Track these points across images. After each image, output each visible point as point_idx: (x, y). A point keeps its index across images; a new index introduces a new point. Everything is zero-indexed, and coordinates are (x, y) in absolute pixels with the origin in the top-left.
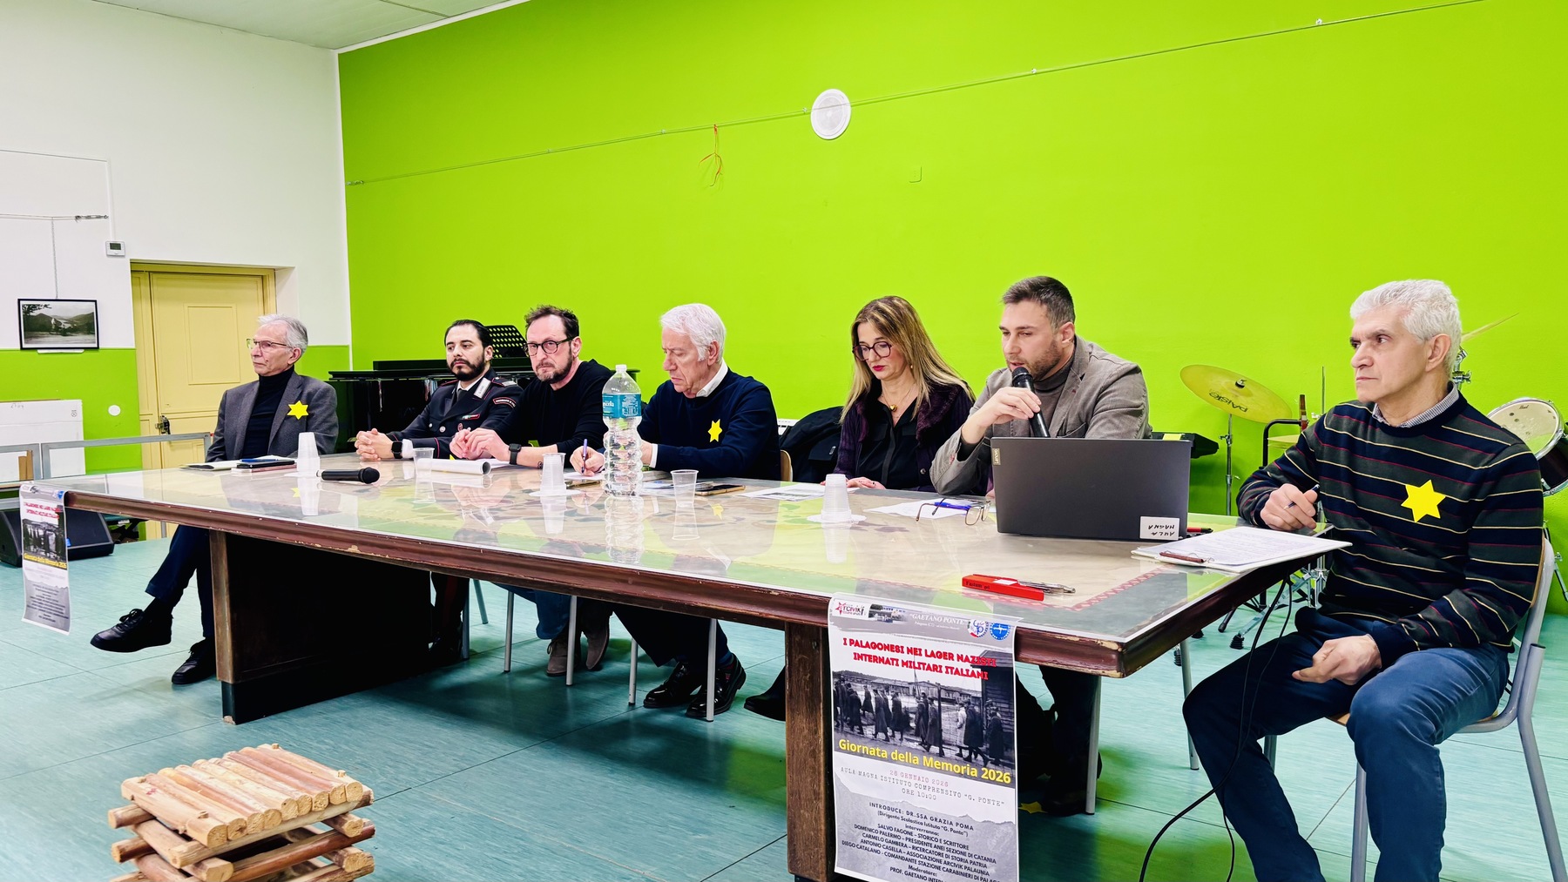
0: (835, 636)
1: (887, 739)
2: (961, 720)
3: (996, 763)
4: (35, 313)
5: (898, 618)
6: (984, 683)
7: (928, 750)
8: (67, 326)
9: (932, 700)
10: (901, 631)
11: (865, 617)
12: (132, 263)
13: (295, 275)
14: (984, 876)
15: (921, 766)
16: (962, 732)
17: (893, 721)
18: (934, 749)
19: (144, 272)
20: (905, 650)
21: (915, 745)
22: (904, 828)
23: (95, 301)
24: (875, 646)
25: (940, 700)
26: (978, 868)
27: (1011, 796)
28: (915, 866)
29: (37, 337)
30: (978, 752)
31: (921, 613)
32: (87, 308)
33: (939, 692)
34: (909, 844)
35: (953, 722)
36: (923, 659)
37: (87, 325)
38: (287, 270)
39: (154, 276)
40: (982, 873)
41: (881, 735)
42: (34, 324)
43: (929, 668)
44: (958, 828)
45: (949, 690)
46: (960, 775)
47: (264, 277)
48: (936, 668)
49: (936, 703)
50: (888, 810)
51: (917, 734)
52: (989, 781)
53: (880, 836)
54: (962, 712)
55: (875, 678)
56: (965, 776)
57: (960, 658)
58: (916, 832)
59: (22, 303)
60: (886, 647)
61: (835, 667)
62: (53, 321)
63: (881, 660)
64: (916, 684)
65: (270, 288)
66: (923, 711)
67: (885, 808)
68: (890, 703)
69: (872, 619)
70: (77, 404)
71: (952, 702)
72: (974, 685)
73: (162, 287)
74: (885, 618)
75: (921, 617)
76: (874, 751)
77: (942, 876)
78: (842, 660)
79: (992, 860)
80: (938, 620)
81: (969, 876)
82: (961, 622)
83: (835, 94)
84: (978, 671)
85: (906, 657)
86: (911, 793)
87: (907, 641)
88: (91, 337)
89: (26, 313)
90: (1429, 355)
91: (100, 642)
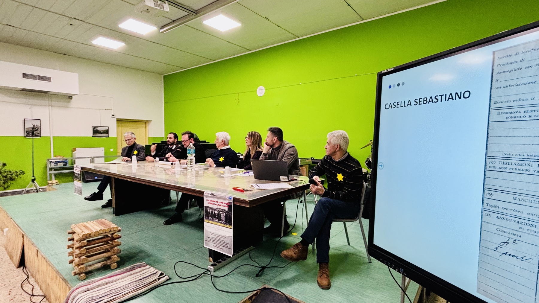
0: (205, 199)
1: (213, 220)
2: (224, 216)
3: (229, 224)
4: (95, 129)
5: (215, 195)
6: (228, 208)
7: (219, 221)
8: (102, 132)
11: (210, 195)
12: (117, 119)
13: (152, 123)
15: (218, 225)
16: (224, 218)
17: (214, 216)
18: (220, 221)
19: (119, 121)
21: (217, 221)
22: (215, 237)
23: (108, 127)
24: (211, 201)
25: (221, 212)
27: (232, 230)
28: (217, 245)
29: (96, 134)
30: (227, 222)
31: (218, 194)
32: (106, 128)
33: (221, 210)
34: (216, 241)
35: (223, 215)
36: (218, 203)
37: (106, 132)
38: (150, 121)
39: (122, 122)
40: (227, 246)
41: (212, 219)
42: (95, 131)
44: (223, 237)
45: (223, 210)
46: (224, 227)
47: (146, 122)
48: (220, 205)
49: (220, 212)
50: (213, 234)
51: (217, 219)
52: (228, 228)
53: (211, 239)
54: (224, 214)
55: (211, 207)
56: (225, 227)
57: (224, 203)
58: (217, 238)
59: (93, 127)
60: (213, 201)
61: (205, 205)
62: (99, 131)
63: (212, 204)
64: (217, 208)
65: (147, 125)
66: (218, 213)
67: (213, 233)
68: (213, 212)
70: (103, 148)
71: (223, 212)
72: (226, 209)
73: (124, 124)
74: (213, 195)
75: (219, 195)
76: (211, 222)
77: (221, 247)
78: (206, 204)
79: (229, 244)
80: (221, 196)
81: (225, 247)
82: (225, 196)
83: (262, 87)
84: (227, 206)
85: (216, 203)
86: (216, 230)
87: (216, 200)
88: (107, 134)
89: (93, 129)
90: (336, 148)
91: (86, 199)
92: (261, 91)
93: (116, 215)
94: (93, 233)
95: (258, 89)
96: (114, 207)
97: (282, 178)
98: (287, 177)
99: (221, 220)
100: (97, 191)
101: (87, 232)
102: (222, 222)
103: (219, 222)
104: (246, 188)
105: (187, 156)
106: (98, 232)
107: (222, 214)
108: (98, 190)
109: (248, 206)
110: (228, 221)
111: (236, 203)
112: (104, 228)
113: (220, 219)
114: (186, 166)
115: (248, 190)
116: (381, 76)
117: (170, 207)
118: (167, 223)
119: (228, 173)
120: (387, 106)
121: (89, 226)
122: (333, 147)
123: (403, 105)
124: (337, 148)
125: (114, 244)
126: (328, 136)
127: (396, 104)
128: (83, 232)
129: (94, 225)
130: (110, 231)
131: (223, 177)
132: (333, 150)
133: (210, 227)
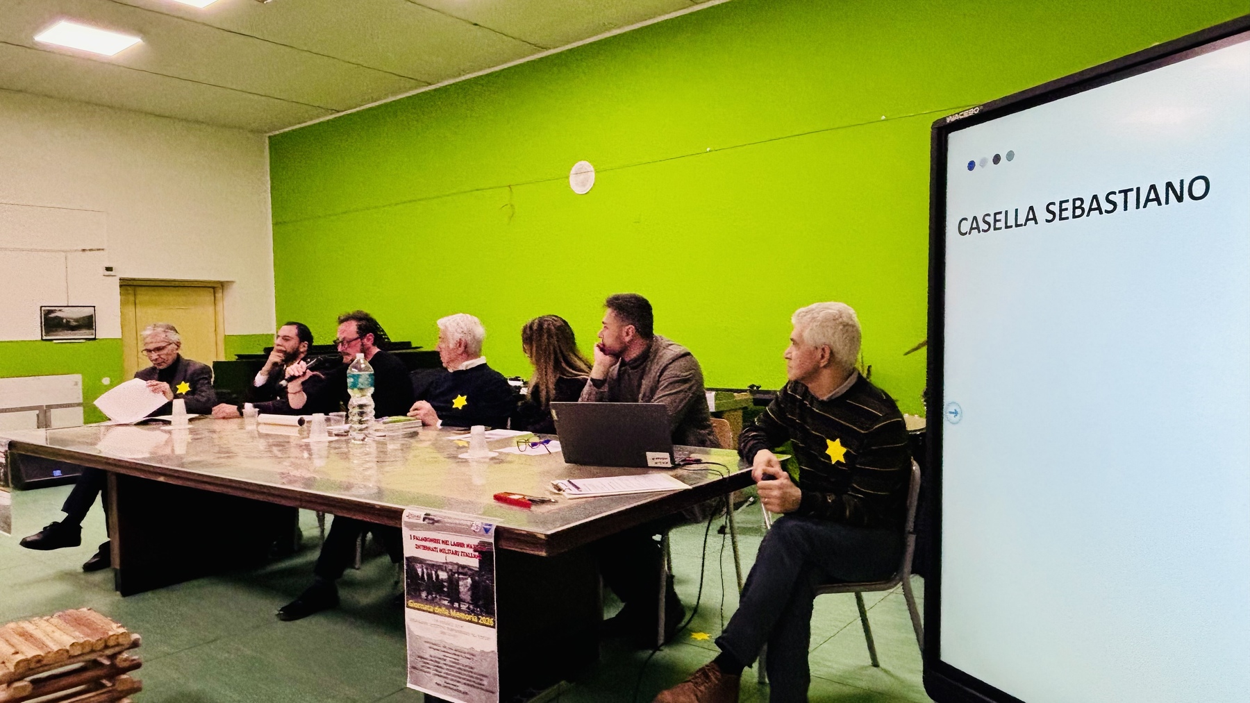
0: (406, 533)
1: (433, 600)
2: (469, 585)
3: (486, 613)
4: (52, 315)
5: (438, 522)
6: (480, 562)
7: (453, 604)
8: (75, 324)
9: (455, 573)
10: (438, 529)
11: (421, 521)
12: (121, 280)
13: (235, 286)
14: (483, 687)
15: (449, 616)
16: (469, 593)
17: (436, 588)
18: (456, 605)
19: (130, 286)
20: (441, 542)
21: (446, 603)
22: (441, 657)
23: (94, 307)
24: (425, 539)
25: (459, 573)
26: (478, 681)
27: (493, 633)
28: (448, 681)
29: (53, 331)
30: (478, 606)
31: (449, 518)
32: (87, 312)
33: (458, 568)
34: (445, 667)
35: (465, 584)
36: (449, 547)
37: (88, 323)
38: (230, 283)
39: (137, 289)
40: (481, 684)
41: (430, 597)
42: (52, 323)
43: (453, 553)
44: (468, 656)
45: (464, 567)
46: (468, 621)
47: (215, 288)
48: (456, 553)
49: (456, 575)
50: (434, 645)
51: (447, 596)
52: (482, 625)
53: (430, 662)
54: (469, 581)
55: (426, 560)
56: (471, 621)
57: (468, 546)
58: (448, 659)
59: (43, 308)
60: (431, 540)
62: (64, 321)
63: (429, 549)
64: (446, 563)
65: (219, 295)
66: (450, 579)
68: (434, 575)
69: (425, 522)
70: (78, 377)
71: (465, 574)
72: (474, 563)
73: (143, 296)
74: (431, 522)
75: (449, 521)
76: (426, 607)
77: (462, 688)
78: (409, 549)
79: (486, 676)
80: (458, 522)
81: (474, 687)
82: (469, 523)
83: (585, 165)
84: (477, 554)
85: (441, 546)
86: (443, 633)
87: (442, 536)
88: (91, 331)
89: (45, 315)
90: (820, 357)
91: (26, 544)
92: (582, 177)
93: (124, 594)
94: (50, 655)
95: (573, 171)
96: (118, 567)
97: (652, 457)
98: (667, 455)
99: (460, 601)
100: (61, 517)
101: (30, 652)
102: (464, 607)
103: (454, 608)
104: (536, 494)
105: (349, 397)
106: (67, 651)
107: (463, 579)
108: (65, 515)
109: (544, 554)
110: (480, 604)
111: (505, 545)
112: (85, 639)
113: (454, 597)
114: (346, 427)
115: (543, 502)
116: (942, 132)
117: (298, 561)
118: (289, 614)
119: (481, 446)
120: (966, 227)
121: (38, 634)
122: (811, 354)
123: (1011, 222)
124: (823, 357)
125: (119, 689)
126: (794, 321)
127: (990, 219)
128: (17, 653)
129: (54, 628)
130: (106, 647)
131: (465, 461)
132: (809, 365)
133: (426, 623)
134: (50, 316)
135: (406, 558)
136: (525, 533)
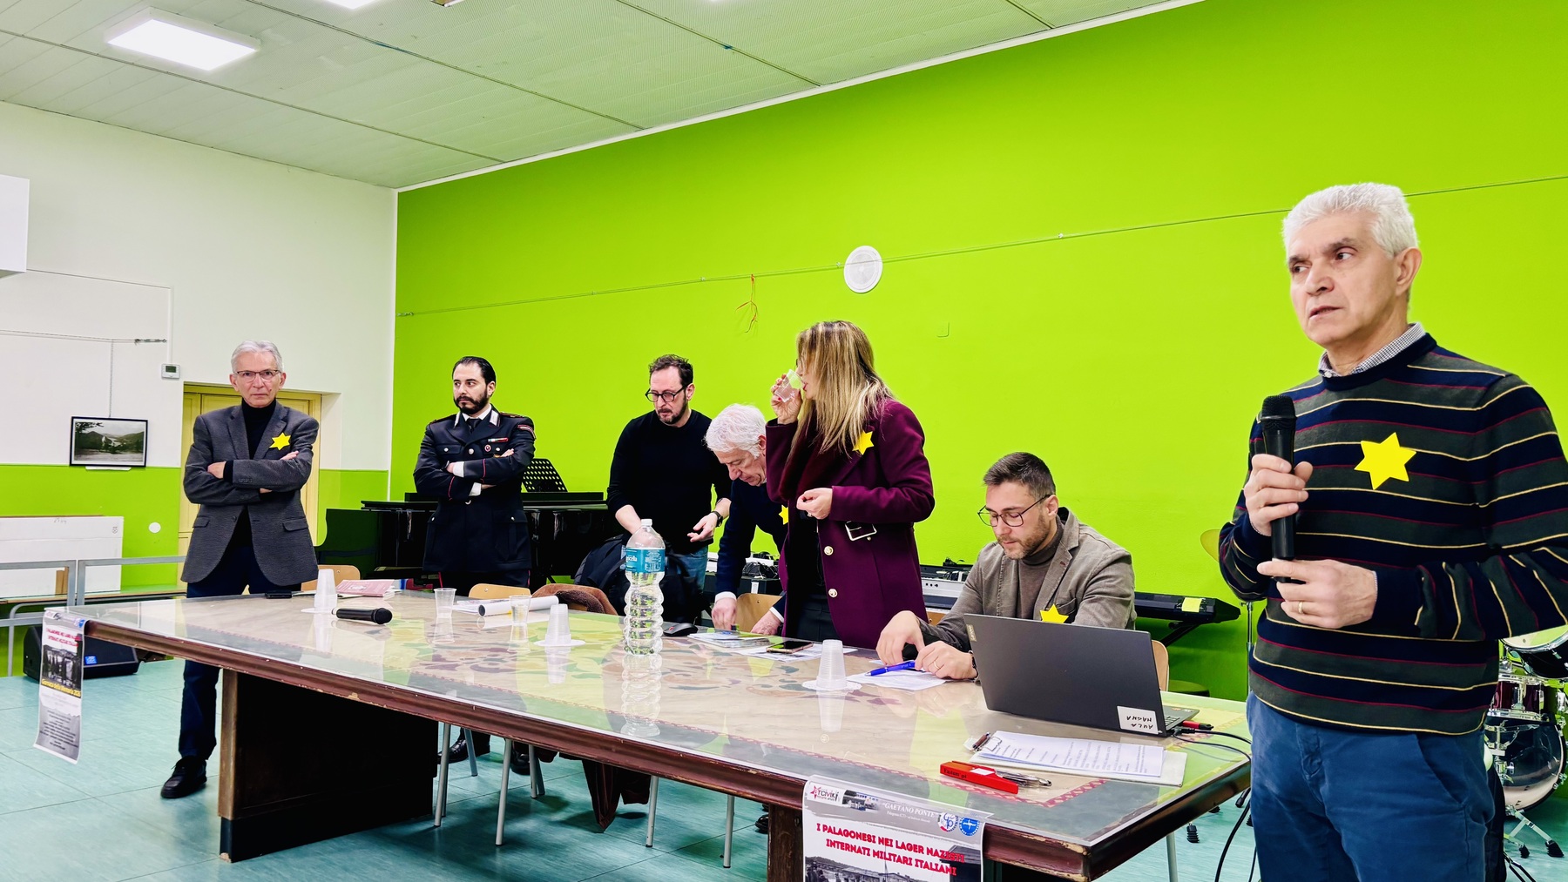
0: (809, 820)
4: (87, 431)
5: (871, 807)
6: (953, 878)
8: (117, 444)
10: (873, 820)
19: (195, 393)
20: (877, 840)
23: (146, 421)
24: (847, 833)
29: (87, 454)
31: (893, 802)
32: (137, 428)
36: (893, 850)
37: (136, 444)
38: (333, 395)
39: (206, 398)
42: (85, 442)
43: (899, 860)
47: (310, 401)
48: (906, 861)
55: (846, 867)
57: (930, 851)
59: (75, 420)
60: (858, 836)
61: (808, 853)
62: (103, 439)
63: (853, 848)
64: (886, 875)
69: (845, 805)
70: (121, 520)
72: (941, 879)
74: (858, 805)
75: (893, 807)
78: (814, 846)
80: (909, 811)
82: (933, 815)
83: (868, 251)
84: (947, 866)
85: (877, 847)
87: (879, 831)
88: (139, 455)
89: (78, 430)
92: (862, 268)
93: (234, 859)
95: (849, 259)
96: (229, 817)
98: (1152, 714)
109: (1079, 877)
111: (1002, 856)
134: (83, 432)
135: (809, 861)
136: (1044, 840)
